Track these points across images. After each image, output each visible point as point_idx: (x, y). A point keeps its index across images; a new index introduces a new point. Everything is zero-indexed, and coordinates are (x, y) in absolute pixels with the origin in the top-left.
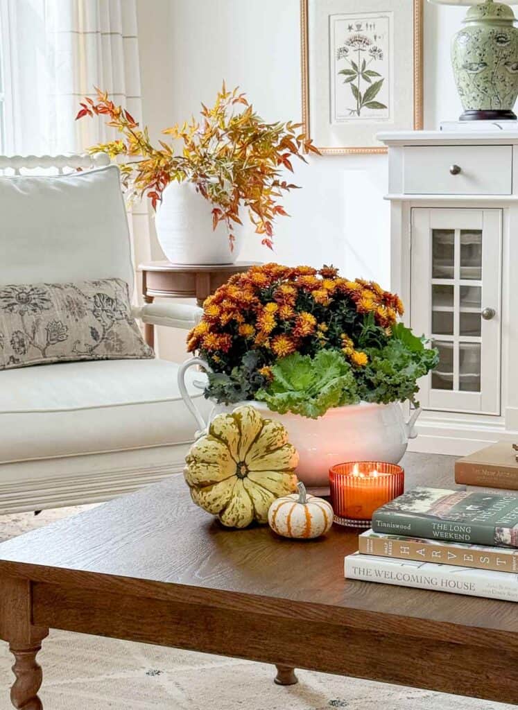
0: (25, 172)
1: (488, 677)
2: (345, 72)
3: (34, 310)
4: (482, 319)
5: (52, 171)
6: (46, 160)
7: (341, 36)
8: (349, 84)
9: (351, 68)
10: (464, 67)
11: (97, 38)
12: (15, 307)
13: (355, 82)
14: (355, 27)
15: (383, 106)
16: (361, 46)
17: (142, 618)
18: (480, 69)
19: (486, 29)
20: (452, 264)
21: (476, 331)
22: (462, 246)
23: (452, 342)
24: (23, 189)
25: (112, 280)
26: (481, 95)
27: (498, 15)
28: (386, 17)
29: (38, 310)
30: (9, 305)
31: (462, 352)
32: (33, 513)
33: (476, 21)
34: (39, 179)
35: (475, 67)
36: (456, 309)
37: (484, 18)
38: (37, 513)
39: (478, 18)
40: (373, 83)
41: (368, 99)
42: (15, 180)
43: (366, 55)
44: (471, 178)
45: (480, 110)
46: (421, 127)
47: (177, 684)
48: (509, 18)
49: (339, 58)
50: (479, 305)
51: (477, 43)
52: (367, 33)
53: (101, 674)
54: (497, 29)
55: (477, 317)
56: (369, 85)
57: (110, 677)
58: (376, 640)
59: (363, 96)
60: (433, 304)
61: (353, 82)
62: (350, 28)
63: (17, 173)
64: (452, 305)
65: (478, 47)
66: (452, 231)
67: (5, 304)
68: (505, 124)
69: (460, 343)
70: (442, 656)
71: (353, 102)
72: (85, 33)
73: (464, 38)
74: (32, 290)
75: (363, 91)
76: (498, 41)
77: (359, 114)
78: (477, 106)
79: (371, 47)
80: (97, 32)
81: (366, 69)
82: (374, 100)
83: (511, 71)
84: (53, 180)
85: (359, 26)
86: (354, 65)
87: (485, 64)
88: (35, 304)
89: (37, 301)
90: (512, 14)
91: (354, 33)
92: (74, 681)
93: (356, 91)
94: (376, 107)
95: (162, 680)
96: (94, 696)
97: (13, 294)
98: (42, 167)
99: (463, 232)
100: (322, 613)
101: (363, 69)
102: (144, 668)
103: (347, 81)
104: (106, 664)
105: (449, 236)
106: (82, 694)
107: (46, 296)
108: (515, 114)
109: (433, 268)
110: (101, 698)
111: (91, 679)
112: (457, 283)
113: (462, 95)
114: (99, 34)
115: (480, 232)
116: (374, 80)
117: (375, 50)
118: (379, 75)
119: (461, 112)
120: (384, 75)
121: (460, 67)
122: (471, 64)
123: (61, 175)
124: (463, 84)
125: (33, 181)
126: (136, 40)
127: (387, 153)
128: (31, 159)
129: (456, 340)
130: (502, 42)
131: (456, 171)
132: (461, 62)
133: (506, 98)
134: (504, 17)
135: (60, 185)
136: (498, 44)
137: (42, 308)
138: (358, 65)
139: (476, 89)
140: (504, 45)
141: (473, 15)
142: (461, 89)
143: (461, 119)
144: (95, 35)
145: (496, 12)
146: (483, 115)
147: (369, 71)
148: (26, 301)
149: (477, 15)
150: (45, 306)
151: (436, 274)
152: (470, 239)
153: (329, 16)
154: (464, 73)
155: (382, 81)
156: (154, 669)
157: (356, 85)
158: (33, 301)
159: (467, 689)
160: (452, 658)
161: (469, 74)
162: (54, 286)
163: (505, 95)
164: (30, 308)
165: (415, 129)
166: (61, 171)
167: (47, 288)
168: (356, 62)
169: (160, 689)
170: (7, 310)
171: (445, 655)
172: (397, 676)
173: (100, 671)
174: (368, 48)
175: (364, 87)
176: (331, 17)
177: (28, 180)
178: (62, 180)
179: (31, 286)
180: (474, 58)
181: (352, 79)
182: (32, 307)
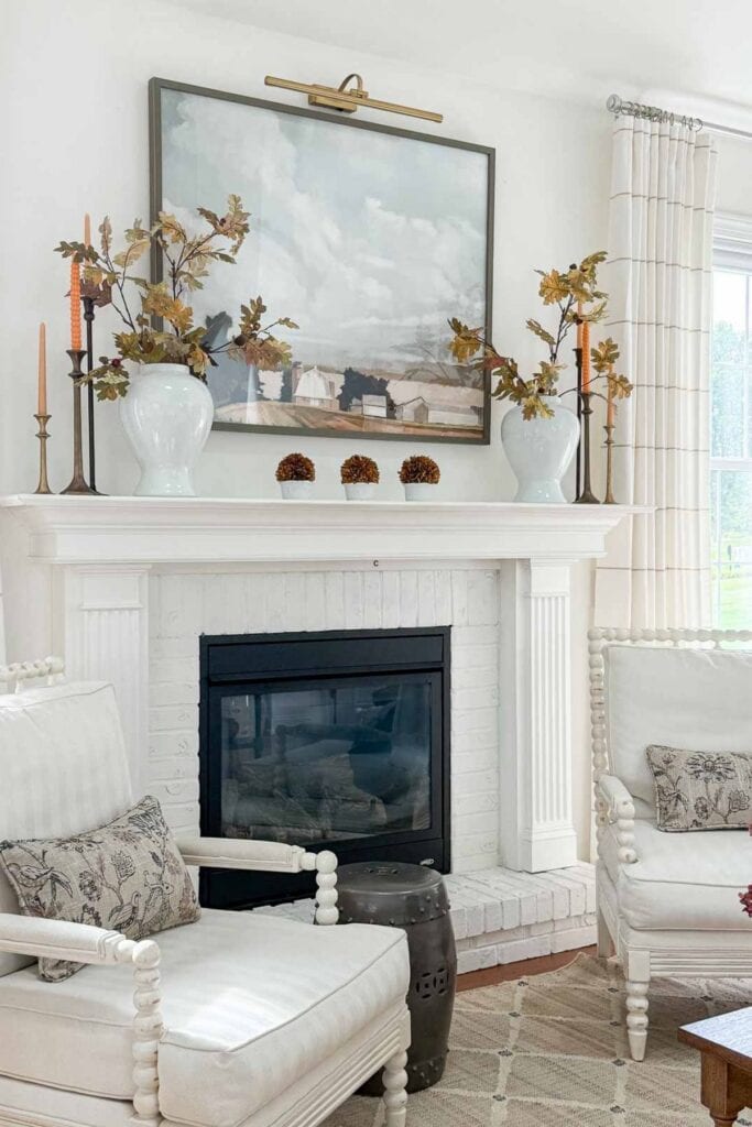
0: (724, 644)
3: (719, 779)
12: (701, 774)
24: (716, 663)
29: (722, 779)
30: (695, 772)
63: (717, 647)
67: (692, 771)
74: (719, 759)
88: (720, 773)
89: (722, 770)
97: (701, 762)
98: (740, 641)
107: (731, 766)
125: (729, 656)
128: (731, 633)
137: (726, 777)
148: (712, 769)
150: (729, 775)
158: (718, 770)
162: (740, 756)
164: (714, 776)
167: (733, 758)
170: (694, 776)
177: (725, 654)
179: (718, 755)
182: (717, 775)
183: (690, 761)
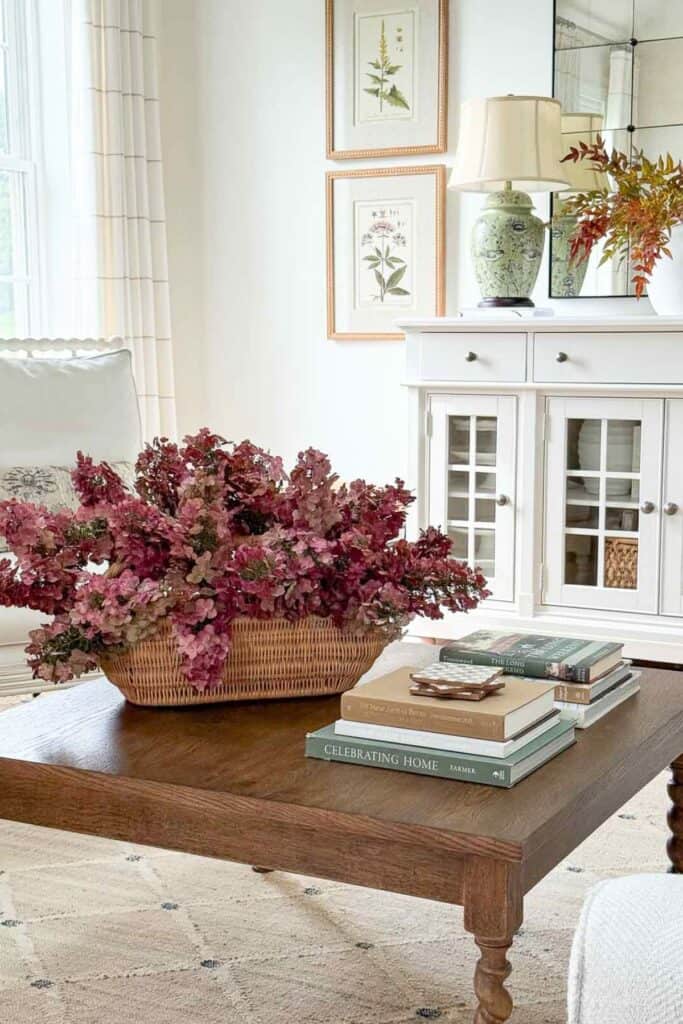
0: (37, 354)
1: (415, 873)
2: (370, 258)
3: (39, 493)
4: (497, 506)
5: (65, 354)
6: (59, 343)
7: (366, 223)
8: (372, 270)
9: (375, 254)
10: (482, 254)
11: (123, 221)
12: (20, 489)
13: (379, 268)
14: (379, 214)
15: (406, 293)
16: (385, 232)
17: (81, 808)
18: (498, 256)
19: (504, 216)
20: (468, 450)
21: (491, 518)
22: (479, 434)
23: (466, 528)
24: (32, 371)
25: (121, 463)
26: (499, 283)
27: (516, 203)
28: (409, 204)
29: (43, 492)
30: (13, 488)
31: (478, 539)
32: (30, 696)
33: (495, 208)
34: (49, 362)
35: (492, 254)
36: (472, 495)
37: (502, 205)
38: (35, 695)
39: (496, 206)
40: (397, 269)
41: (391, 285)
42: (25, 363)
43: (389, 241)
44: (486, 363)
45: (497, 298)
46: (443, 313)
47: (155, 870)
48: (527, 206)
49: (363, 244)
50: (493, 491)
51: (495, 230)
52: (390, 220)
53: (80, 859)
54: (514, 217)
55: (492, 503)
56: (392, 271)
57: (91, 862)
58: (308, 834)
59: (386, 282)
60: (449, 491)
61: (377, 268)
62: (374, 214)
63: (30, 355)
64: (467, 491)
65: (495, 235)
66: (467, 418)
67: (9, 487)
68: (523, 310)
69: (476, 529)
70: (370, 851)
71: (377, 288)
72: (111, 217)
73: (483, 226)
74: (38, 472)
75: (386, 277)
76: (515, 229)
77: (382, 299)
78: (495, 293)
79: (394, 234)
80: (123, 216)
81: (390, 255)
82: (398, 286)
83: (528, 259)
84: (63, 363)
85: (383, 213)
86: (378, 252)
87: (502, 252)
88: (40, 487)
89: (42, 483)
90: (530, 202)
91: (378, 219)
92: (53, 866)
93: (379, 277)
94: (399, 294)
95: (141, 865)
96: (69, 881)
97: (19, 476)
98: (56, 350)
99: (479, 419)
100: (252, 806)
101: (387, 255)
102: (124, 853)
103: (371, 267)
104: (88, 849)
105: (465, 423)
106: (59, 880)
107: (51, 479)
108: (534, 301)
109: (449, 454)
110: (76, 884)
111: (71, 864)
112: (472, 469)
113: (481, 282)
114: (126, 219)
115: (494, 419)
116: (398, 266)
117: (399, 237)
118: (402, 261)
119: (479, 299)
120: (407, 262)
121: (478, 254)
122: (488, 252)
123: (75, 357)
124: (481, 272)
125: (43, 364)
126: (164, 225)
127: (404, 339)
128: (44, 341)
129: (471, 526)
130: (519, 229)
131: (472, 357)
132: (479, 250)
133: (524, 286)
134: (522, 205)
135: (70, 368)
136: (516, 232)
137: (47, 491)
138: (381, 251)
139: (493, 277)
140: (521, 233)
141: (492, 203)
142: (479, 276)
143: (480, 306)
144: (121, 219)
145: (514, 200)
146: (501, 302)
147: (392, 258)
148: (32, 483)
149: (495, 202)
150: (50, 488)
151: (453, 460)
152: (486, 426)
153: (354, 203)
154: (482, 260)
155: (405, 267)
156: (134, 854)
157: (380, 271)
158: (38, 484)
159: (395, 885)
160: (381, 853)
161: (487, 262)
162: (60, 469)
163: (522, 283)
164: (35, 490)
165: (436, 315)
166: (74, 355)
167: (52, 471)
168: (380, 249)
169: (137, 874)
170: (12, 492)
171: (373, 851)
172: (327, 871)
173: (81, 856)
174: (391, 234)
175: (387, 274)
176: (357, 204)
177: (38, 363)
178: (74, 363)
179: (36, 468)
180: (492, 246)
181: (376, 265)
182: (37, 490)
183: (8, 477)
